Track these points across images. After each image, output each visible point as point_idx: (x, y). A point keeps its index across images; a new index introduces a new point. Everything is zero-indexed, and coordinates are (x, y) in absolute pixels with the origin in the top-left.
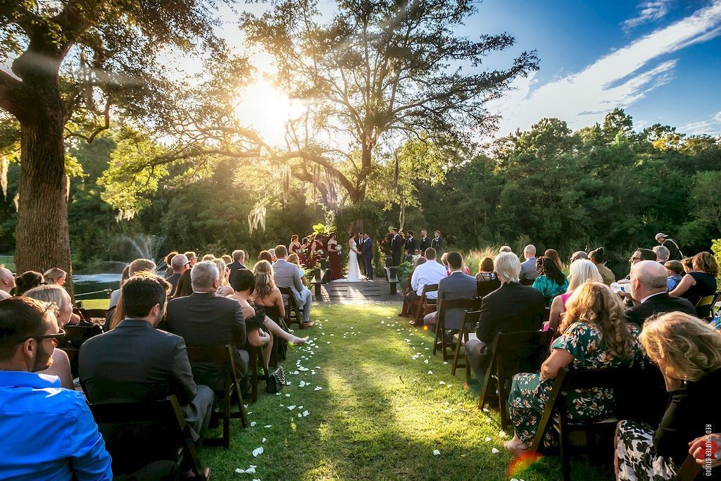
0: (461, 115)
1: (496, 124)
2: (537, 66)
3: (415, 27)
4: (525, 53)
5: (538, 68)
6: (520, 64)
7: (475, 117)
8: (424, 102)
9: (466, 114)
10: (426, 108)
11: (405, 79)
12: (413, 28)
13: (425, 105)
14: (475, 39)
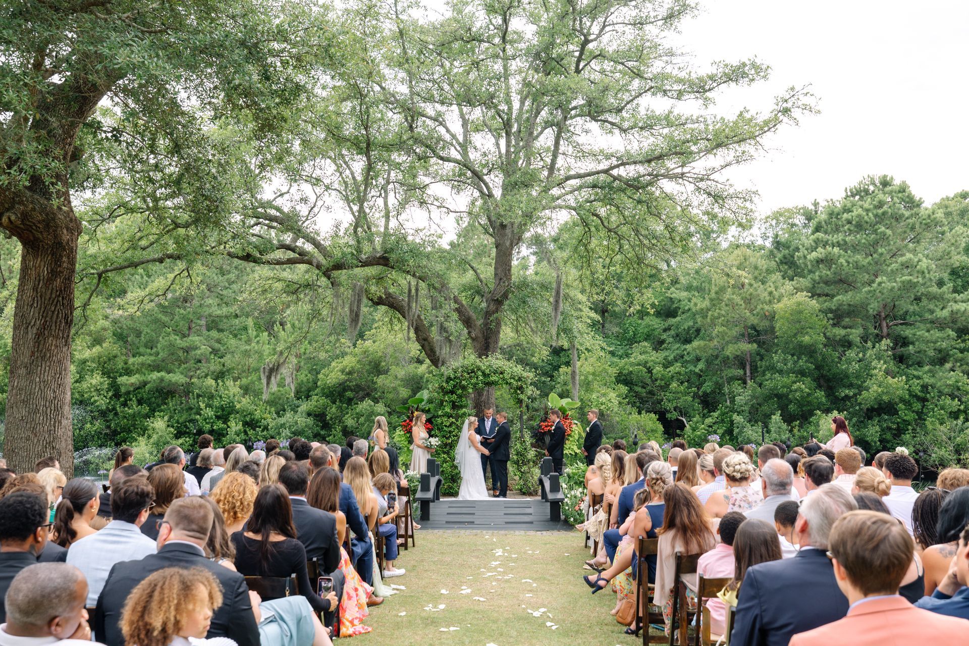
0: (682, 189)
1: (748, 204)
2: (817, 108)
3: (595, 40)
4: (792, 89)
5: (819, 112)
6: (785, 105)
7: (709, 194)
8: (612, 168)
9: (691, 187)
10: (615, 178)
11: (578, 118)
12: (592, 41)
13: (615, 172)
14: (702, 68)
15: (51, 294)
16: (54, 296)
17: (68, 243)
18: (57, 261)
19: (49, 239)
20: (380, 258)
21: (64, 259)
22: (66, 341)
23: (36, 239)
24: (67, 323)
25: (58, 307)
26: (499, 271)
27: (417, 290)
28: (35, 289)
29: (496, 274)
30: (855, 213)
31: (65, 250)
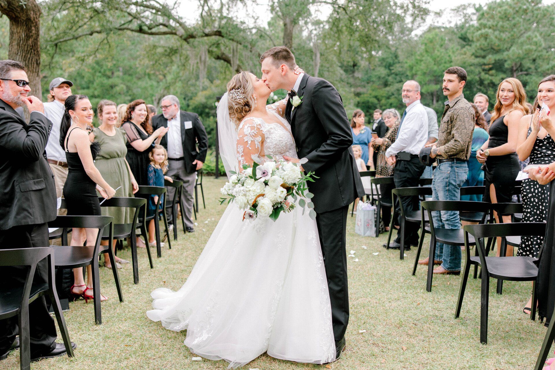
15: (27, 48)
16: (29, 49)
17: (34, 20)
18: (29, 29)
19: (23, 17)
20: (216, 32)
21: (33, 28)
22: (38, 74)
23: (17, 17)
24: (37, 64)
25: (32, 55)
26: (286, 40)
27: (237, 49)
28: (18, 44)
29: (284, 42)
30: (504, 8)
31: (33, 23)
